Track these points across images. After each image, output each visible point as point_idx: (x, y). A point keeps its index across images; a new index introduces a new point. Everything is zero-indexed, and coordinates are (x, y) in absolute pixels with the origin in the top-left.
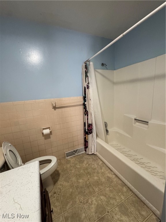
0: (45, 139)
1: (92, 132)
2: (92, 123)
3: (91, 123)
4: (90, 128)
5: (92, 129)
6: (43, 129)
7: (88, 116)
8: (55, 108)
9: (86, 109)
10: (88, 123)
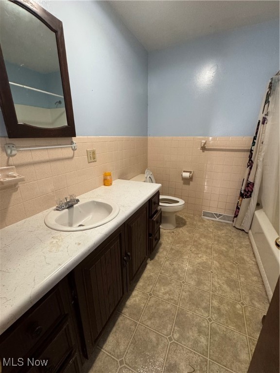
0: (184, 183)
1: (250, 196)
2: (254, 181)
3: (252, 181)
4: (249, 188)
5: (252, 192)
6: (184, 171)
7: (251, 169)
8: (204, 149)
9: (251, 158)
10: (247, 180)
